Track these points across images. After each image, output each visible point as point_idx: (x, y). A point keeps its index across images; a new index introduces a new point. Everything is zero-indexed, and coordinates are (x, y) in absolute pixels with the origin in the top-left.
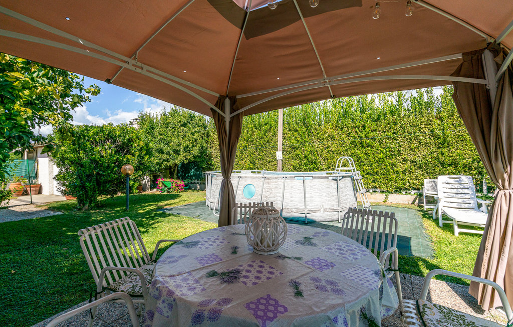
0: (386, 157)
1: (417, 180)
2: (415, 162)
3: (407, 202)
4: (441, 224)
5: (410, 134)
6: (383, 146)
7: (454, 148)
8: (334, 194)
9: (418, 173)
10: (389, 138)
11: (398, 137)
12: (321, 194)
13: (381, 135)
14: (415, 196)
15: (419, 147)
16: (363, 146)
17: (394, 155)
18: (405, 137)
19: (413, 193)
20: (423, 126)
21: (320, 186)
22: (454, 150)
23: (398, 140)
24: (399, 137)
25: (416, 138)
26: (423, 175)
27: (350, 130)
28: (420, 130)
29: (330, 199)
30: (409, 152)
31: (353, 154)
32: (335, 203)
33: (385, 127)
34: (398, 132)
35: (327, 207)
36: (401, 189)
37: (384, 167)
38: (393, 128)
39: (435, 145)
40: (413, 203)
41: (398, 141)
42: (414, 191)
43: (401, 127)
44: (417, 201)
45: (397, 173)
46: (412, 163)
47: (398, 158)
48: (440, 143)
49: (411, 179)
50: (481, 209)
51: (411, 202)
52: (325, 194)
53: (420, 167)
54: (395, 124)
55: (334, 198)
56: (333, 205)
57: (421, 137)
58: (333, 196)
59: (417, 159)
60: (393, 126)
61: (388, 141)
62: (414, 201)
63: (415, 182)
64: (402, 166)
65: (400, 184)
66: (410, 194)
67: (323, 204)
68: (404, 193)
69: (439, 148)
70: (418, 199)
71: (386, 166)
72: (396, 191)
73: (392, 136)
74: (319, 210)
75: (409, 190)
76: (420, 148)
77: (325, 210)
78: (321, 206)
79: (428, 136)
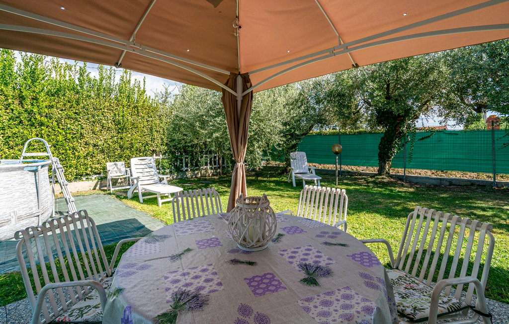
0: (65, 140)
1: (98, 164)
2: (97, 146)
3: (88, 189)
4: (142, 201)
5: (93, 116)
6: (62, 127)
7: (130, 133)
8: (31, 192)
9: (100, 157)
10: (69, 118)
11: (80, 118)
12: (11, 196)
13: (59, 113)
14: (97, 180)
15: (101, 130)
16: (32, 125)
17: (76, 137)
18: (88, 119)
19: (93, 178)
20: (106, 111)
21: (8, 182)
22: (129, 135)
23: (79, 121)
24: (82, 118)
25: (99, 121)
26: (104, 158)
27: (10, 101)
28: (103, 114)
29: (25, 199)
30: (92, 136)
31: (15, 134)
32: (34, 204)
33: (65, 105)
34: (80, 112)
35: (22, 213)
36: (81, 175)
37: (63, 151)
38: (74, 108)
39: (116, 130)
40: (94, 189)
41: (80, 123)
42: (95, 176)
43: (84, 107)
44: (98, 186)
45: (79, 157)
46: (94, 147)
47: (80, 141)
48: (120, 129)
49: (93, 164)
50: (163, 182)
51: (92, 188)
52: (17, 194)
53: (102, 151)
54: (78, 103)
55: (31, 198)
56: (32, 208)
57: (104, 121)
58: (31, 195)
59: (100, 143)
60: (75, 105)
61: (68, 121)
62: (96, 186)
63: (97, 166)
64: (84, 150)
65: (82, 169)
66: (91, 179)
67: (16, 210)
68: (84, 179)
69: (118, 133)
70: (99, 183)
71: (66, 150)
72: (76, 178)
73: (73, 116)
74: (9, 220)
75: (90, 175)
76: (102, 132)
77: (20, 218)
78: (12, 214)
79: (110, 121)
